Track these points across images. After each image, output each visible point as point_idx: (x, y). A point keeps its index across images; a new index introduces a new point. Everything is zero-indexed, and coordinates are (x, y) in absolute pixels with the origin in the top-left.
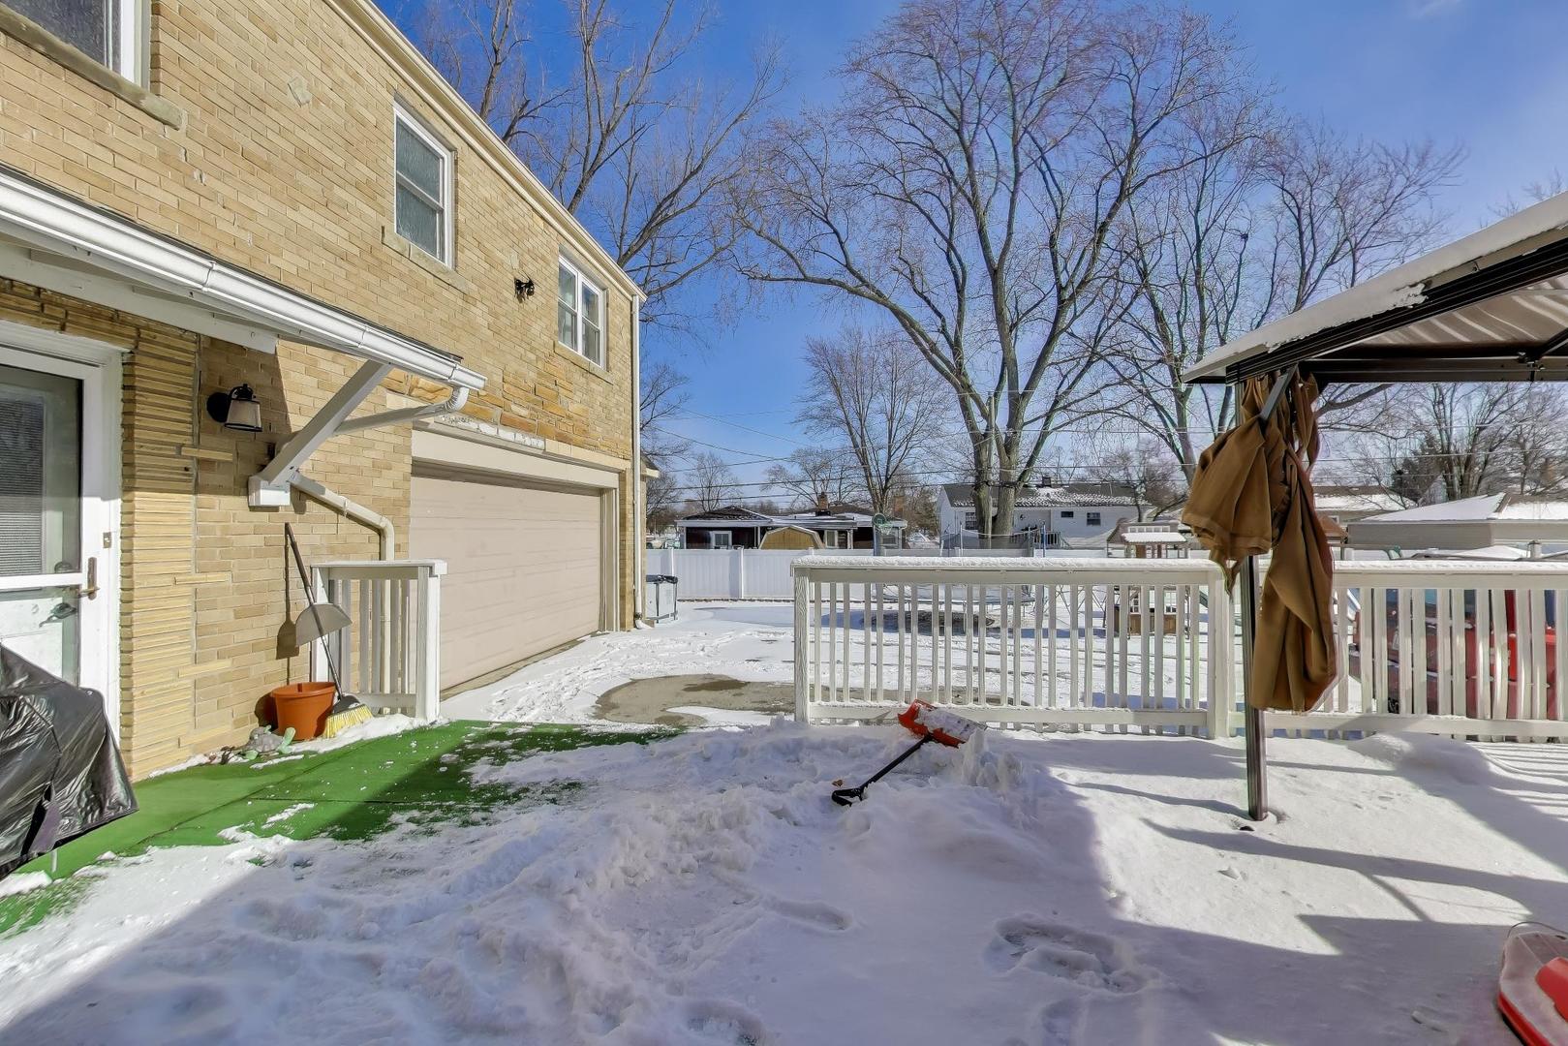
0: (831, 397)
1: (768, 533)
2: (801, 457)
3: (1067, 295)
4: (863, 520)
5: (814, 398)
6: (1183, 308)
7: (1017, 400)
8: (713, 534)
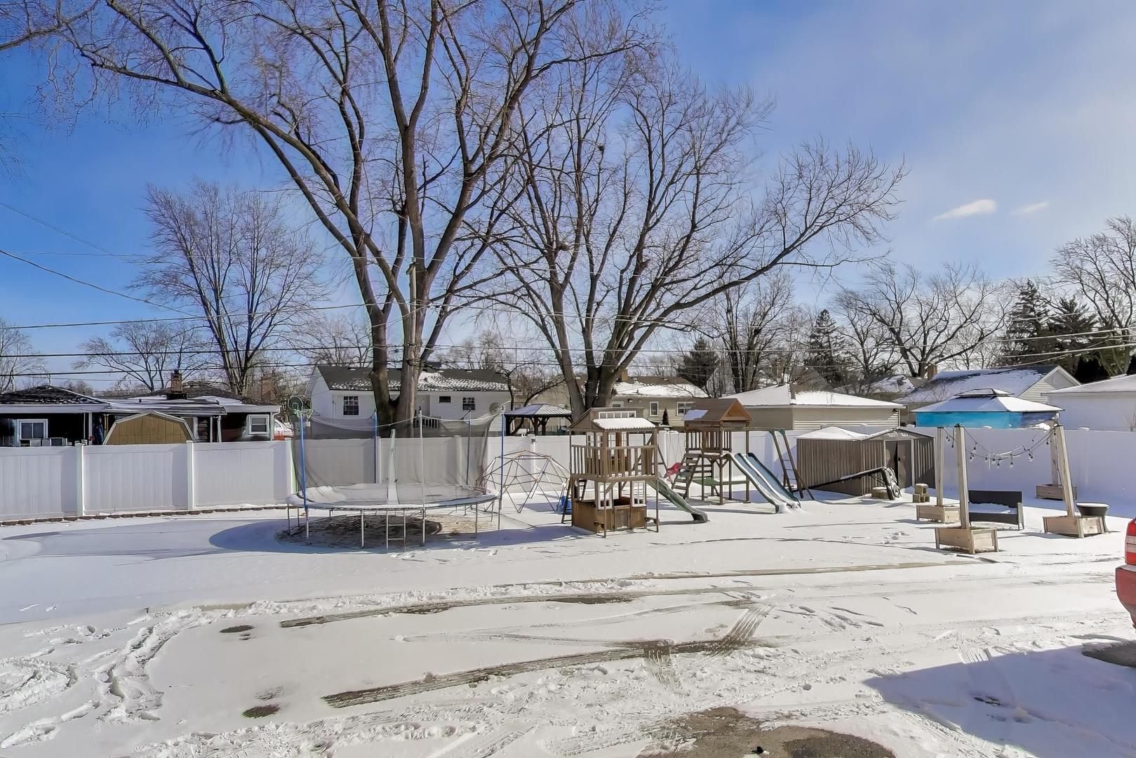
0: (179, 259)
1: (119, 421)
2: (129, 329)
3: (474, 168)
4: (231, 405)
5: (156, 260)
6: (557, 203)
7: (424, 273)
8: (18, 424)
